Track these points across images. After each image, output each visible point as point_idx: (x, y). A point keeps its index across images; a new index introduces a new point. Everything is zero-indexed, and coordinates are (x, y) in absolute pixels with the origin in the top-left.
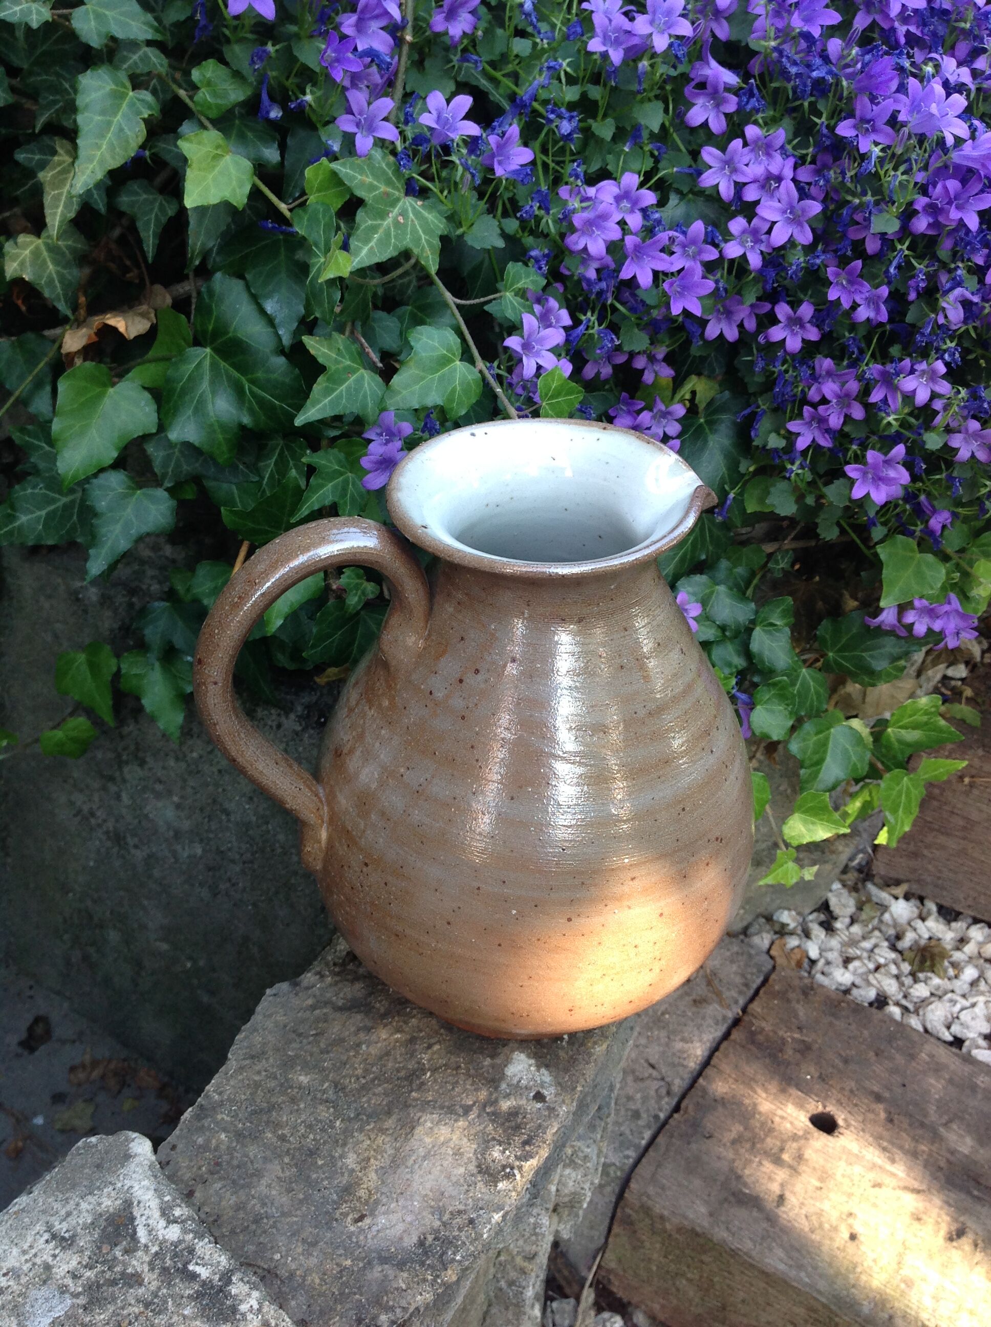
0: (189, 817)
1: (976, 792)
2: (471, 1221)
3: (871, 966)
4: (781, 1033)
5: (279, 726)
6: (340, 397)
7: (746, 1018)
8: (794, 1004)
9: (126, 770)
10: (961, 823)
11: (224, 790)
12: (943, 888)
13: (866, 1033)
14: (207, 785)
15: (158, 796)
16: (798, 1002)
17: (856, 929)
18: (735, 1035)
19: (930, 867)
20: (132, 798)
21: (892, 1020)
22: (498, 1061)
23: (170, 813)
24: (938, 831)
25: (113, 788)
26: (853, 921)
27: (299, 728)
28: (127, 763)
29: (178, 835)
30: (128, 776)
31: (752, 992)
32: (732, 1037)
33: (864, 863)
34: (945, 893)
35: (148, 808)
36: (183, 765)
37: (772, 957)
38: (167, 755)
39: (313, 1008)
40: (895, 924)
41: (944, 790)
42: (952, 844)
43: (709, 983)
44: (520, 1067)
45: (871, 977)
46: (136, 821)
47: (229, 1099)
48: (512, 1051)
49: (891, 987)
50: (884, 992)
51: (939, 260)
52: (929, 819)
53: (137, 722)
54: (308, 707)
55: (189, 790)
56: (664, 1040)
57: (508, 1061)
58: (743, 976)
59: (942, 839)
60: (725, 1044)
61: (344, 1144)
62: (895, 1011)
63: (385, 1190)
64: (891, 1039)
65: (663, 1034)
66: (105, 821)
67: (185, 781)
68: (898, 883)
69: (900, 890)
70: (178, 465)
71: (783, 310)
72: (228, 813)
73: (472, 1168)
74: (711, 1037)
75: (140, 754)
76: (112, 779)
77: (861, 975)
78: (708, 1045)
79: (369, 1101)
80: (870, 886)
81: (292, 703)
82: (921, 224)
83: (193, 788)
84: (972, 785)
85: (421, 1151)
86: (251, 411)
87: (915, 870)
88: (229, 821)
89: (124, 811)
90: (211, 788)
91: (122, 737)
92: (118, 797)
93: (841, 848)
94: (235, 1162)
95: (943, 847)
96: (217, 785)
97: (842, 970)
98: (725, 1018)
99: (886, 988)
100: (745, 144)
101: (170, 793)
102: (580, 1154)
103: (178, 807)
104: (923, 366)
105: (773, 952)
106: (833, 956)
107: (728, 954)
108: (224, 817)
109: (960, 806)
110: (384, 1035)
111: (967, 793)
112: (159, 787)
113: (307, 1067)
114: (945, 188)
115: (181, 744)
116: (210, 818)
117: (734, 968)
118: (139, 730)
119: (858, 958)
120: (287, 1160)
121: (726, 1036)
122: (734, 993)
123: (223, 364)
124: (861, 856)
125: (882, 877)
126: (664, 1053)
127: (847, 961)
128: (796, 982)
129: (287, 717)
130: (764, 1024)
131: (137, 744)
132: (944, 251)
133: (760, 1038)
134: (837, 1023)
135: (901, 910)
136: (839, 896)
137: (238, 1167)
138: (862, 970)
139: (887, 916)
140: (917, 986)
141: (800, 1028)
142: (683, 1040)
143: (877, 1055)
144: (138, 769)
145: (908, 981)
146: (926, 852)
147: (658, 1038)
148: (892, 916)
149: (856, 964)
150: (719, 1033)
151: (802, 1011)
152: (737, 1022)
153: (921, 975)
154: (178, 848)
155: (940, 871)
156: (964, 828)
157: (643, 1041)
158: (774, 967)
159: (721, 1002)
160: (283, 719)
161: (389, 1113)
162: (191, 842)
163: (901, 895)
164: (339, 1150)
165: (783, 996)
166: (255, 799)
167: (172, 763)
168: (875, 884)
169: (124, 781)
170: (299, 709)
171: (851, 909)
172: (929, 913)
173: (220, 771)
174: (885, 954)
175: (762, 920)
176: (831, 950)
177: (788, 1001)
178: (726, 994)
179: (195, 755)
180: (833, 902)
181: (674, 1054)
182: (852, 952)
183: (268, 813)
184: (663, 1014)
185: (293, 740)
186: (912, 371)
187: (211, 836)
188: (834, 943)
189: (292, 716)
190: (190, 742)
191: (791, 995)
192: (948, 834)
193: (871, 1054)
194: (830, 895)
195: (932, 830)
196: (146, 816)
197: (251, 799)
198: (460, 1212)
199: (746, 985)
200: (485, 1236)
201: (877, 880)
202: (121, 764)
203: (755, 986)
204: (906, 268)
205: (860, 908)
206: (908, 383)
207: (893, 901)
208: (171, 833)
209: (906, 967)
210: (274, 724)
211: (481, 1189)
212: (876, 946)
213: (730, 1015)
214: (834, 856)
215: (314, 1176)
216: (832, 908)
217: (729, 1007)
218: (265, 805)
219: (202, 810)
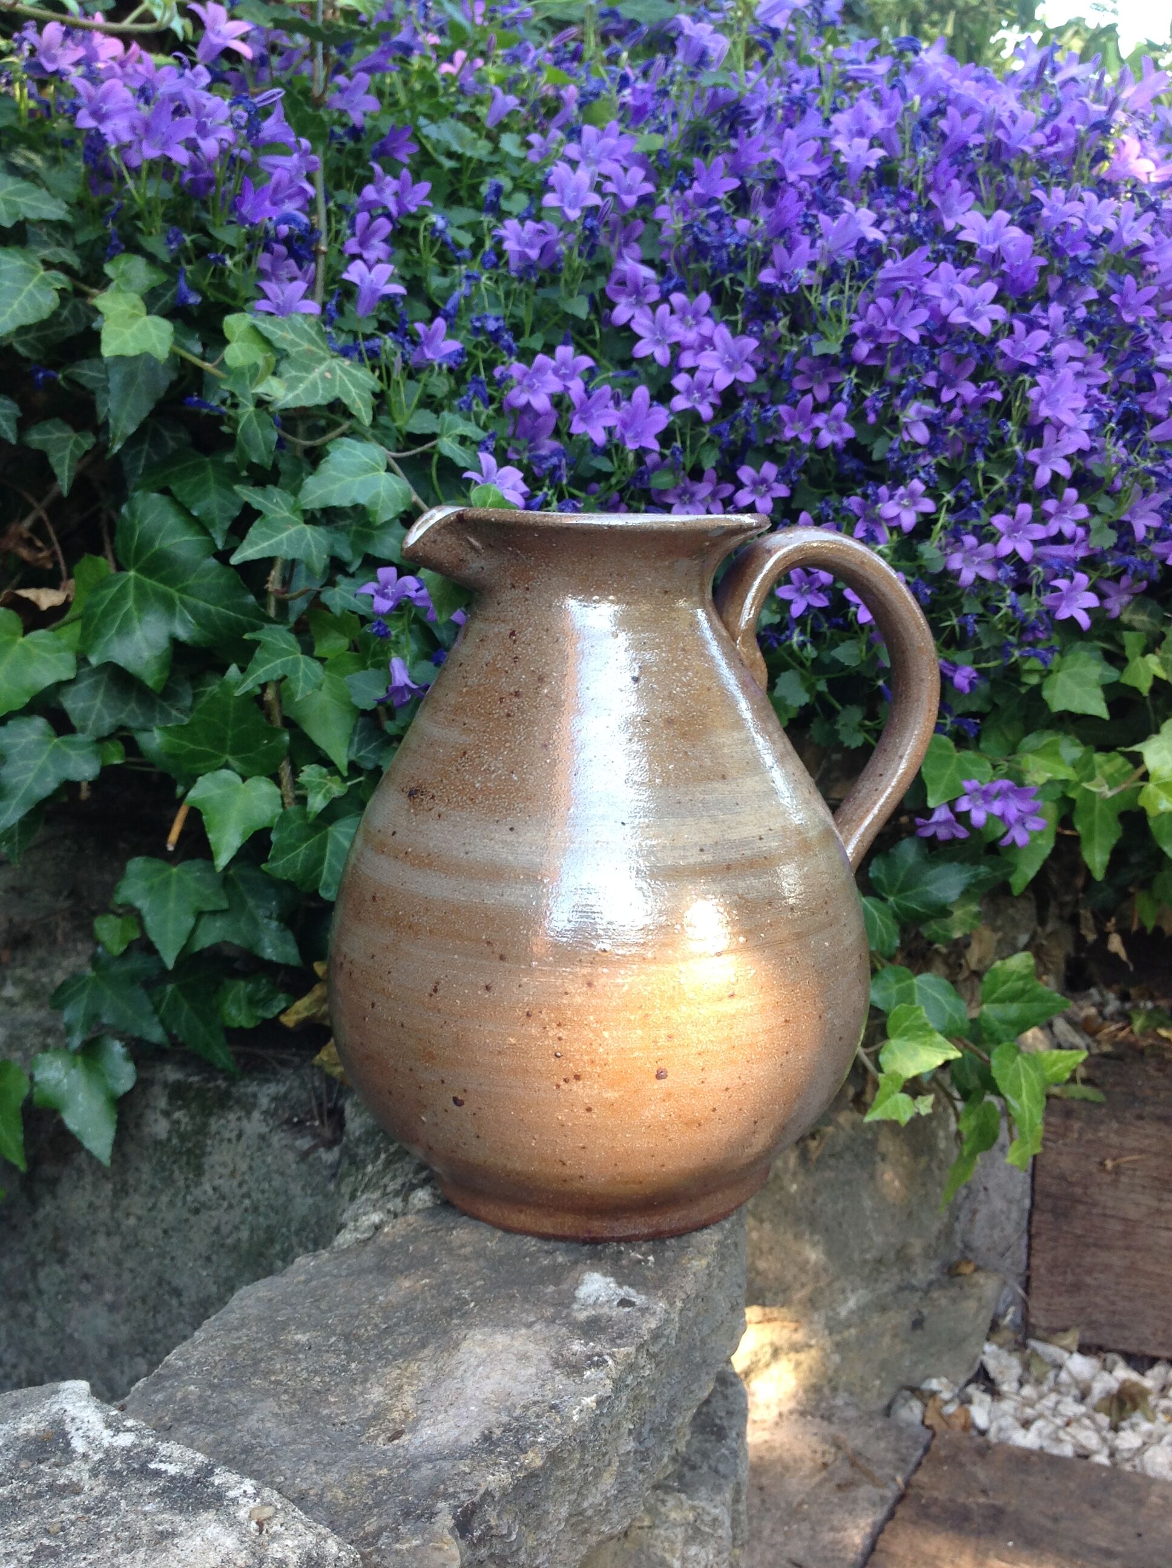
0: (126, 1321)
1: (1124, 1179)
2: (553, 1407)
3: (1059, 1421)
4: (961, 1500)
5: (239, 1136)
6: (280, 543)
7: (911, 1492)
8: (969, 1467)
9: (42, 1274)
10: (1119, 1227)
11: (173, 1259)
12: (1121, 1326)
13: (1072, 1485)
14: (149, 1259)
15: (84, 1299)
16: (974, 1464)
17: (1028, 1391)
18: (901, 1512)
19: (1098, 1300)
20: (50, 1316)
21: (1100, 1466)
22: (565, 1286)
23: (102, 1322)
24: (1096, 1245)
25: (25, 1309)
26: (1021, 1383)
27: (264, 1129)
28: (43, 1264)
29: (113, 1351)
30: (44, 1285)
31: (911, 1467)
32: (898, 1515)
33: (1019, 1320)
34: (1127, 1333)
35: (73, 1323)
36: (117, 1240)
37: (929, 1427)
38: (94, 1233)
39: (306, 1282)
40: (1076, 1382)
41: (1086, 1187)
42: (1116, 1260)
43: (853, 1464)
44: (596, 1286)
45: (1062, 1435)
46: (57, 1351)
47: (198, 1363)
48: (583, 1272)
49: (1090, 1439)
50: (1083, 1447)
51: (890, 384)
52: (1079, 1232)
53: (55, 1197)
54: (274, 1099)
55: (127, 1276)
56: (807, 1533)
57: (577, 1284)
58: (896, 1451)
59: (1104, 1257)
60: (890, 1524)
61: (366, 1380)
62: (1102, 1459)
63: (426, 1406)
64: (1106, 1486)
65: (805, 1527)
66: (14, 1366)
67: (119, 1263)
68: (1065, 1330)
69: (1071, 1339)
70: (100, 717)
71: (746, 473)
72: (177, 1292)
73: (547, 1366)
74: (870, 1520)
75: (60, 1244)
76: (24, 1296)
77: (1049, 1437)
78: (868, 1530)
79: (394, 1343)
80: (1033, 1343)
81: (255, 1096)
82: (863, 349)
83: (131, 1271)
84: (1117, 1171)
85: (473, 1361)
86: (184, 622)
87: (1082, 1309)
88: (181, 1304)
89: (41, 1341)
90: (155, 1262)
91: (35, 1226)
92: (32, 1321)
93: (982, 1281)
94: (211, 1407)
95: (1107, 1268)
96: (162, 1255)
97: (1022, 1432)
98: (883, 1499)
99: (1084, 1442)
100: (672, 312)
101: (100, 1290)
102: (707, 1518)
103: (112, 1308)
104: (902, 490)
105: (928, 1422)
106: (1007, 1421)
107: (871, 1431)
108: (174, 1302)
109: (1110, 1204)
110: (407, 1284)
111: (1115, 1183)
112: (86, 1288)
113: (301, 1326)
114: (879, 309)
115: (114, 1208)
116: (156, 1310)
117: (882, 1445)
118: (59, 1208)
119: (1040, 1416)
120: (285, 1397)
121: (891, 1515)
122: (889, 1471)
123: (148, 581)
124: (1012, 1309)
125: (1046, 1329)
126: (810, 1549)
127: (1026, 1424)
128: (966, 1443)
129: (249, 1119)
130: (936, 1494)
131: (56, 1229)
132: (893, 374)
133: (934, 1510)
134: (1031, 1479)
135: (1079, 1365)
136: (997, 1357)
137: (217, 1411)
138: (1048, 1430)
139: (1064, 1376)
140: (1122, 1434)
141: (984, 1492)
142: (833, 1529)
143: (1093, 1506)
144: (57, 1268)
145: (1110, 1435)
146: (1088, 1280)
147: (799, 1532)
148: (1070, 1373)
149: (1039, 1424)
150: (880, 1514)
151: (982, 1474)
152: (901, 1498)
153: (1124, 1424)
154: (115, 1372)
155: (1113, 1303)
156: (1125, 1234)
157: (779, 1538)
158: (934, 1436)
159: (874, 1481)
160: (245, 1122)
161: (424, 1346)
162: (132, 1357)
163: (1075, 1348)
164: (359, 1388)
165: (953, 1460)
166: (214, 1257)
167: (102, 1241)
168: (1038, 1339)
169: (40, 1292)
170: (264, 1102)
171: (1016, 1370)
172: (1115, 1363)
173: (165, 1232)
174: (1071, 1408)
175: (907, 1393)
176: (1004, 1415)
177: (961, 1465)
178: (878, 1473)
179: (132, 1221)
180: (992, 1366)
181: (824, 1547)
182: (1029, 1412)
183: (232, 1272)
184: (800, 1504)
185: (260, 1149)
186: (891, 497)
187: (159, 1336)
188: (1007, 1406)
189: (256, 1115)
190: (125, 1203)
191: (963, 1459)
192: (1108, 1248)
193: (1085, 1507)
194: (985, 1358)
195: (1087, 1246)
196: (71, 1337)
197: (208, 1259)
198: (535, 1403)
199: (904, 1460)
200: (575, 1418)
201: (1039, 1333)
202: (34, 1266)
203: (914, 1460)
204: (857, 398)
205: (1026, 1366)
206: (888, 509)
207: (1066, 1355)
208: (105, 1352)
209: (1104, 1420)
210: (233, 1135)
211: (560, 1381)
212: (1058, 1403)
213: (890, 1493)
214: (975, 1290)
215: (326, 1412)
216: (992, 1375)
217: (885, 1485)
218: (228, 1262)
219: (144, 1300)
